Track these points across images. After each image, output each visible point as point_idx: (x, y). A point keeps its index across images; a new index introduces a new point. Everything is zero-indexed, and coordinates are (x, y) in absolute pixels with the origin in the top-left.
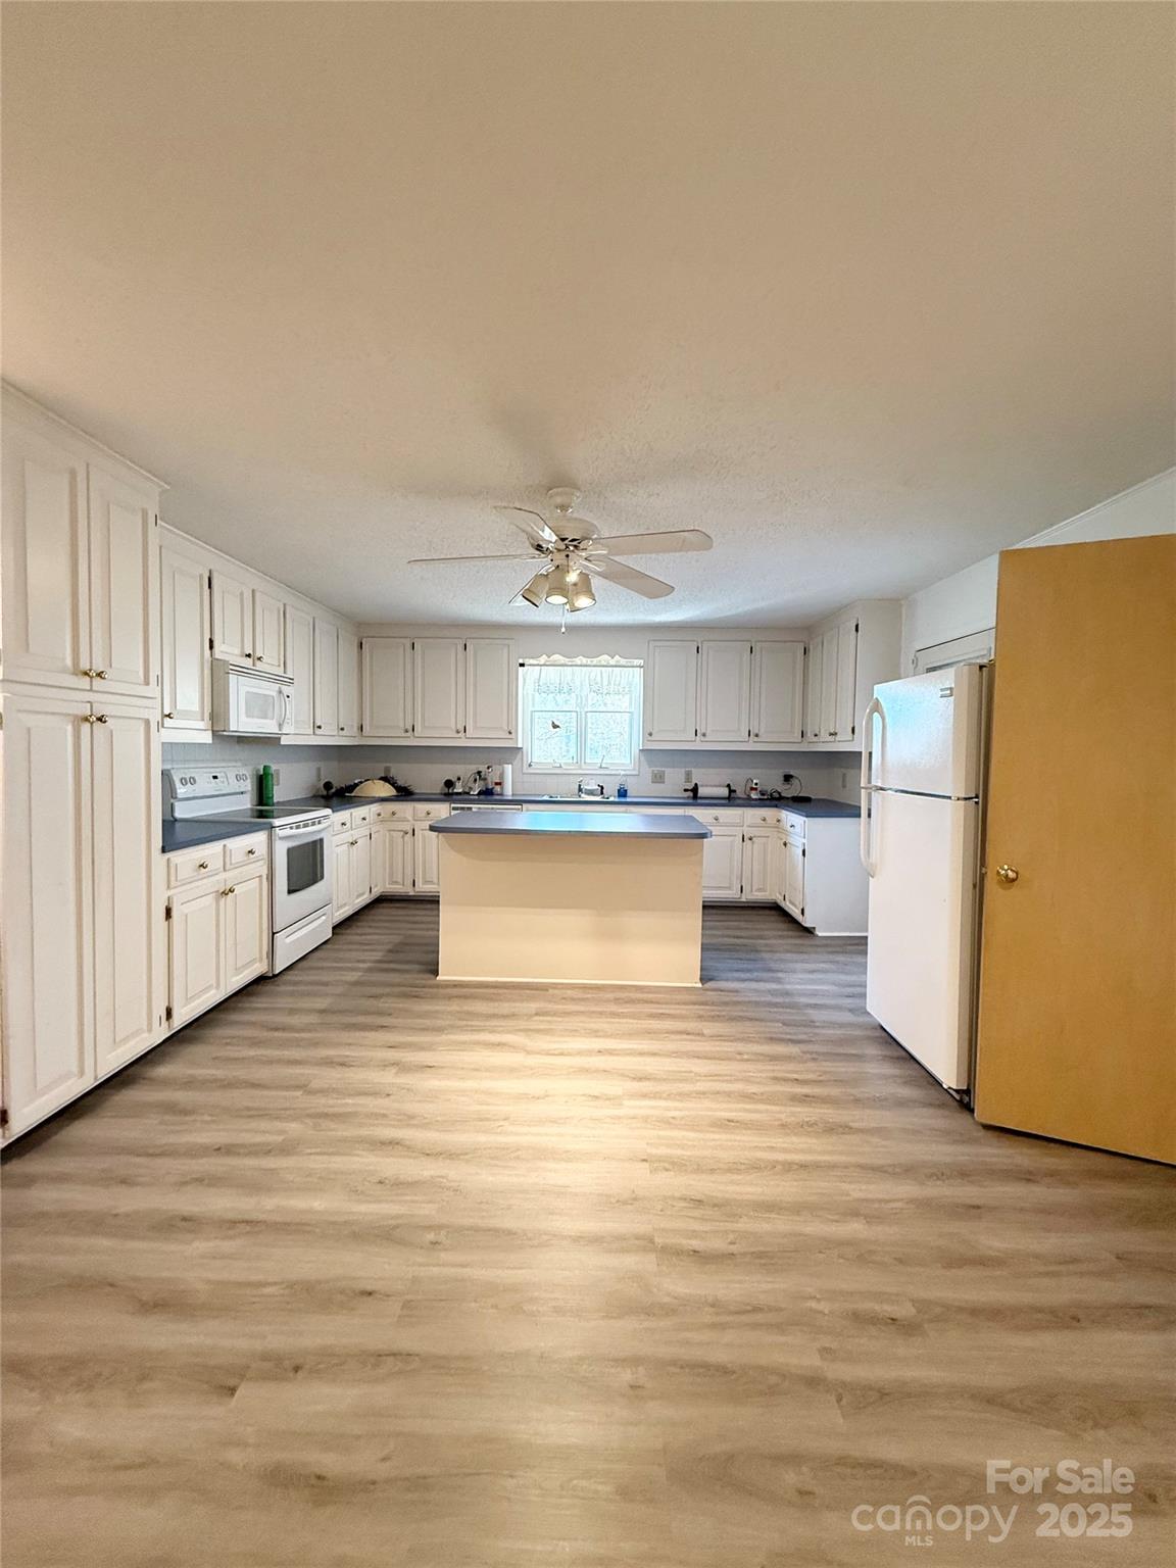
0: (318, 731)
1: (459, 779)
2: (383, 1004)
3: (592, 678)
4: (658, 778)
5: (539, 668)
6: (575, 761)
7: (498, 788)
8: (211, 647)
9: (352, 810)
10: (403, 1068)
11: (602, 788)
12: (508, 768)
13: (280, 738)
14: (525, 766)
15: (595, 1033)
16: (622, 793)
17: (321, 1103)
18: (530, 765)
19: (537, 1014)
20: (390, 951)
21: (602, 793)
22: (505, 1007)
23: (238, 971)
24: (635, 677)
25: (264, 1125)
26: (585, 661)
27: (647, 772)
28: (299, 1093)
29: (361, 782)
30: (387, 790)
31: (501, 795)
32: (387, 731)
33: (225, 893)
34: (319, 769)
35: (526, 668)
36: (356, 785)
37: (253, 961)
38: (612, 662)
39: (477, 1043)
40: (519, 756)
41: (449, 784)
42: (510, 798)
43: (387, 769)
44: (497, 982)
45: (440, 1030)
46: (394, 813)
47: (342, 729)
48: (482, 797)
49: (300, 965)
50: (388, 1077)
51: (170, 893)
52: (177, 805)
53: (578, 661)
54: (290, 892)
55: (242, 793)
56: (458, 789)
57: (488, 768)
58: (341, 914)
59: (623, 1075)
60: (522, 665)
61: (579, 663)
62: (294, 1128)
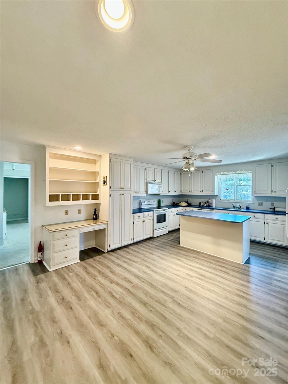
0: (169, 192)
1: (202, 202)
2: (167, 247)
3: (236, 177)
4: (261, 204)
5: (221, 175)
6: (233, 199)
7: (211, 205)
8: (146, 180)
9: (175, 208)
10: (160, 258)
11: (241, 206)
12: (214, 200)
13: (160, 194)
14: (219, 200)
15: (202, 264)
16: (247, 208)
17: (145, 258)
18: (220, 200)
19: (193, 257)
20: (176, 238)
21: (241, 208)
22: (188, 254)
23: (146, 235)
24: (250, 175)
25: (136, 258)
26: (233, 173)
27: (257, 203)
28: (143, 256)
29: (180, 202)
30: (186, 204)
31: (212, 207)
32: (186, 192)
33: (143, 221)
34: (173, 200)
35: (217, 176)
36: (180, 203)
37: (149, 234)
38: (242, 172)
39: (176, 258)
40: (217, 197)
41: (200, 203)
42: (214, 208)
43: (187, 200)
44: (191, 249)
45: (172, 254)
46: (185, 209)
47: (176, 192)
48: (207, 207)
49: (159, 237)
50: (157, 258)
51: (134, 220)
52: (142, 206)
53: (231, 173)
54: (157, 223)
55: (155, 204)
56: (202, 205)
57: (209, 200)
58: (170, 229)
59: (198, 273)
60: (216, 175)
61: (232, 173)
62: (139, 260)
